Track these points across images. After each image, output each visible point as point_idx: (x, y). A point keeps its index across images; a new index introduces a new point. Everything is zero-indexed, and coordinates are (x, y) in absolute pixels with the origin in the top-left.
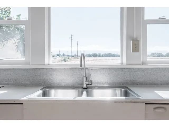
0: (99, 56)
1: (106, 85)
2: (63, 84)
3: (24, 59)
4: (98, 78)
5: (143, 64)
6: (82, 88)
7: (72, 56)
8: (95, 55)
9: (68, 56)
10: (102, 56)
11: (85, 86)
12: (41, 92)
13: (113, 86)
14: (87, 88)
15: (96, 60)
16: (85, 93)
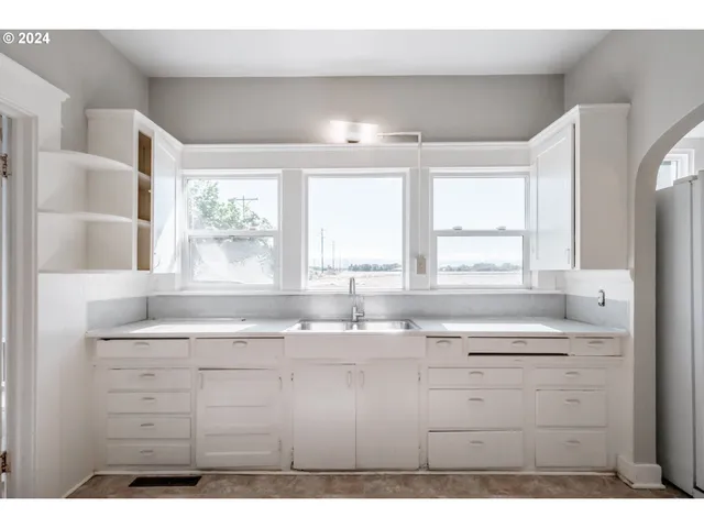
0: (376, 269)
1: (383, 317)
2: (323, 317)
3: (271, 282)
4: (371, 308)
5: (432, 289)
6: (351, 321)
7: (323, 270)
8: (367, 268)
9: (316, 269)
10: (381, 269)
11: (355, 318)
12: (299, 325)
13: (392, 318)
14: (357, 321)
15: (370, 277)
16: (355, 326)
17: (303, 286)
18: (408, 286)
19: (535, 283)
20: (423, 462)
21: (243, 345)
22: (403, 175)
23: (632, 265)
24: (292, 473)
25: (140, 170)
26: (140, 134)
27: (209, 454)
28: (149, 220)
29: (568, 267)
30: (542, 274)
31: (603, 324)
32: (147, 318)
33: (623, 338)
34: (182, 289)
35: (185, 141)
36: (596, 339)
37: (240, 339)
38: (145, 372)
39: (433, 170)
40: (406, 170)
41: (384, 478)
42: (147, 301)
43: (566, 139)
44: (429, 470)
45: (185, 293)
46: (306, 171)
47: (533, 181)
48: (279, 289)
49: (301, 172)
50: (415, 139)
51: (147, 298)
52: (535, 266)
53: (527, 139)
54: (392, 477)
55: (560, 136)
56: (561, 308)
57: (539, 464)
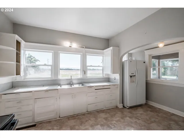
3: (50, 77)
4: (74, 82)
5: (87, 77)
11: (71, 84)
12: (59, 86)
16: (72, 86)
17: (59, 78)
18: (82, 77)
19: (104, 76)
20: (87, 110)
21: (47, 92)
22: (81, 54)
23: (119, 73)
24: (60, 118)
25: (17, 50)
26: (17, 41)
27: (38, 118)
28: (20, 63)
29: (110, 73)
30: (106, 74)
31: (115, 82)
32: (13, 87)
33: (118, 85)
34: (24, 79)
35: (26, 41)
36: (114, 85)
37: (47, 91)
38: (18, 101)
39: (87, 54)
40: (82, 53)
41: (80, 115)
42: (13, 83)
43: (110, 52)
44: (88, 112)
45: (25, 80)
46: (59, 52)
47: (104, 57)
48: (52, 78)
49: (58, 52)
50: (83, 47)
51: (13, 82)
52: (105, 73)
53: (103, 50)
54: (81, 115)
55: (109, 51)
56: (108, 80)
57: (106, 107)
